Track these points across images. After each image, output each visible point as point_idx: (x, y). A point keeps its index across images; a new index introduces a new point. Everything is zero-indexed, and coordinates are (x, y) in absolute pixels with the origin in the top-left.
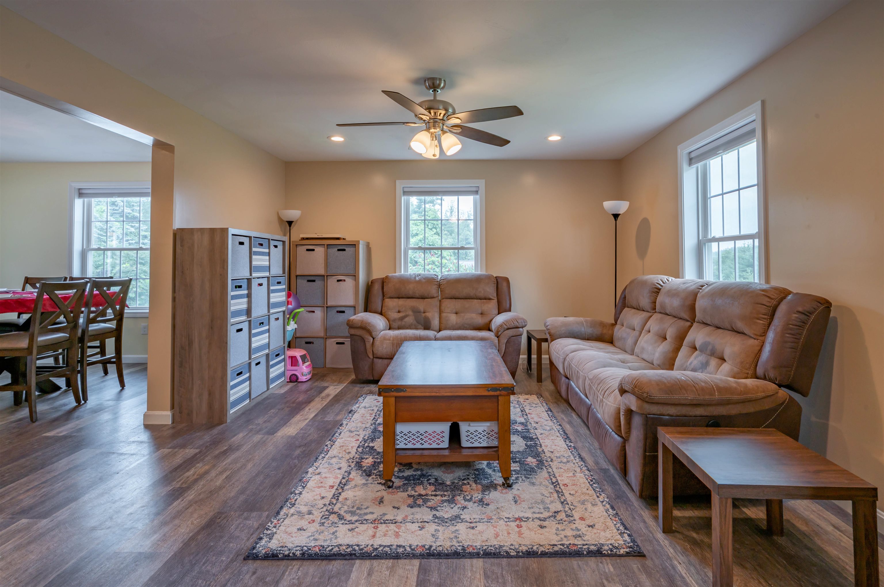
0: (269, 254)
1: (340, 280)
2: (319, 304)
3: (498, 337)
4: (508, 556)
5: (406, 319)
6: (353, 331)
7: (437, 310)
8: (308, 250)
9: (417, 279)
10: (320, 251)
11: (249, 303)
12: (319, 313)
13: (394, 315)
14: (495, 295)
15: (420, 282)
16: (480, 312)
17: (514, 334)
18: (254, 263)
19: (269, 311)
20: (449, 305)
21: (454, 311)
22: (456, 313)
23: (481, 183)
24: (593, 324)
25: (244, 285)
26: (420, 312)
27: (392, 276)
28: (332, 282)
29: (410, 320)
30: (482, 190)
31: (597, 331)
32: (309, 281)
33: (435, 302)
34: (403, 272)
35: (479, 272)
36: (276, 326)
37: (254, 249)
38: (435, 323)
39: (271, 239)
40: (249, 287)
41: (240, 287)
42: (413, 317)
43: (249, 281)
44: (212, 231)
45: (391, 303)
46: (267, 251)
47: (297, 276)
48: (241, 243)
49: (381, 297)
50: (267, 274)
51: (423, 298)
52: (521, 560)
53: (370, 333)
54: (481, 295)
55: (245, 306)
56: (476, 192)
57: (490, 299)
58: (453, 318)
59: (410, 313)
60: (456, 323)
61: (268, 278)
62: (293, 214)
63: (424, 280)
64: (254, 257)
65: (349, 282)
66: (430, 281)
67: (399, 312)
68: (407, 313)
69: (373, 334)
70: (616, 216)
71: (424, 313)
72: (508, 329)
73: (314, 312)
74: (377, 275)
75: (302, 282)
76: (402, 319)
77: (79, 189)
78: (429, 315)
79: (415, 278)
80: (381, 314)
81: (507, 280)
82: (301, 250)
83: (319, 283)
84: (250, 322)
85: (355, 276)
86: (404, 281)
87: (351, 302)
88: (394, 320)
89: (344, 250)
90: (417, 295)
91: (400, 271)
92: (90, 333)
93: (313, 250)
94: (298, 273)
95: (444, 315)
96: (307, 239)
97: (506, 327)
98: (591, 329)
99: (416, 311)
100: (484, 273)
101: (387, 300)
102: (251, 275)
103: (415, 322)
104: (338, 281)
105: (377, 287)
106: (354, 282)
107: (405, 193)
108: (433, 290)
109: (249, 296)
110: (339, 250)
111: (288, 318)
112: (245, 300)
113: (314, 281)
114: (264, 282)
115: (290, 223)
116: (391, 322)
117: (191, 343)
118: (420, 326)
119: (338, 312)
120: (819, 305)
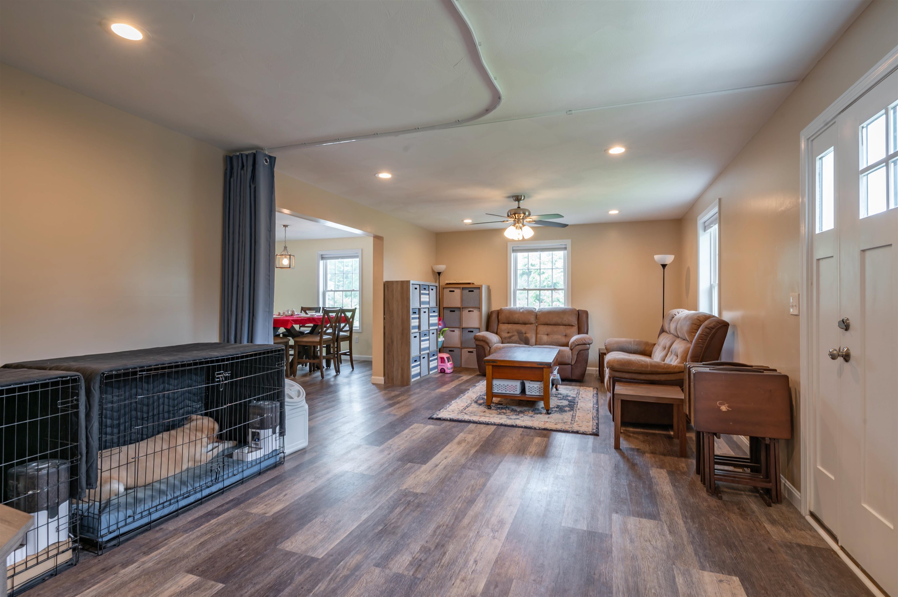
0: (429, 294)
1: (471, 311)
2: (457, 326)
3: (571, 350)
4: (535, 429)
5: (513, 338)
6: (478, 343)
7: (535, 332)
8: (450, 291)
9: (521, 311)
10: (458, 292)
11: (420, 322)
12: (457, 332)
13: (505, 335)
14: (576, 323)
15: (523, 312)
16: (564, 334)
17: (583, 349)
18: (422, 300)
19: (429, 328)
20: (543, 329)
21: (546, 333)
22: (548, 335)
23: (568, 242)
24: (639, 343)
25: (417, 312)
26: (522, 333)
27: (504, 309)
28: (465, 312)
29: (516, 338)
30: (569, 247)
31: (641, 348)
32: (451, 311)
33: (533, 327)
34: (512, 306)
35: (566, 307)
36: (433, 337)
37: (422, 292)
38: (533, 340)
39: (430, 285)
40: (419, 314)
41: (415, 313)
42: (518, 337)
43: (419, 309)
44: (402, 282)
45: (504, 327)
46: (428, 292)
47: (444, 308)
48: (416, 289)
49: (497, 323)
50: (428, 306)
51: (525, 324)
52: (540, 431)
53: (488, 344)
54: (566, 322)
55: (417, 324)
56: (565, 249)
57: (572, 326)
58: (545, 338)
59: (516, 334)
60: (547, 342)
61: (429, 308)
62: (441, 267)
63: (526, 312)
64: (422, 296)
65: (476, 313)
66: (530, 312)
67: (508, 333)
68: (514, 334)
69: (490, 345)
70: (664, 266)
71: (525, 334)
72: (578, 345)
73: (454, 331)
74: (495, 307)
75: (447, 313)
76: (510, 337)
77: (322, 255)
78: (528, 335)
79: (520, 310)
80: (497, 334)
81: (586, 313)
82: (447, 291)
83: (457, 313)
84: (420, 333)
85: (479, 308)
86: (512, 312)
87: (476, 325)
88: (505, 338)
89: (473, 291)
90: (521, 322)
91: (511, 305)
92: (340, 337)
93: (454, 291)
94: (445, 306)
95: (539, 336)
96: (450, 284)
97: (577, 343)
98: (637, 346)
99: (520, 333)
100: (570, 307)
101: (500, 325)
102: (420, 306)
103: (519, 340)
104: (469, 311)
105: (494, 316)
106: (479, 313)
107: (514, 251)
108: (532, 319)
109: (419, 318)
110: (469, 291)
111: (439, 334)
112: (418, 320)
113: (454, 311)
114: (427, 310)
115: (439, 274)
116: (503, 339)
117: (392, 342)
118: (522, 343)
119: (469, 331)
120: (718, 324)
